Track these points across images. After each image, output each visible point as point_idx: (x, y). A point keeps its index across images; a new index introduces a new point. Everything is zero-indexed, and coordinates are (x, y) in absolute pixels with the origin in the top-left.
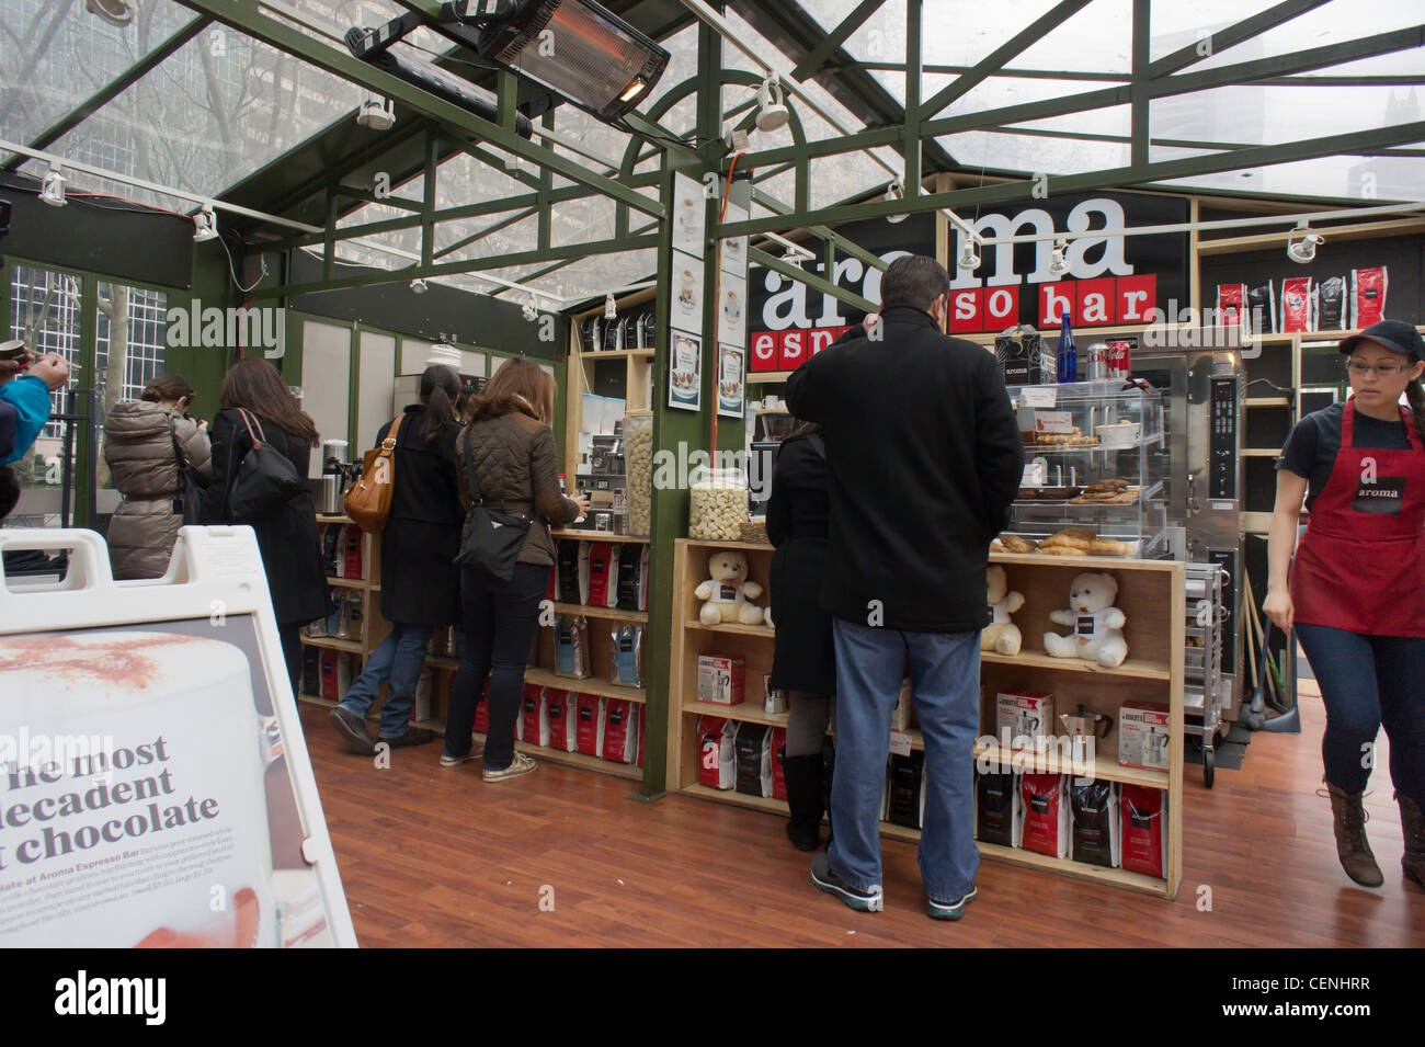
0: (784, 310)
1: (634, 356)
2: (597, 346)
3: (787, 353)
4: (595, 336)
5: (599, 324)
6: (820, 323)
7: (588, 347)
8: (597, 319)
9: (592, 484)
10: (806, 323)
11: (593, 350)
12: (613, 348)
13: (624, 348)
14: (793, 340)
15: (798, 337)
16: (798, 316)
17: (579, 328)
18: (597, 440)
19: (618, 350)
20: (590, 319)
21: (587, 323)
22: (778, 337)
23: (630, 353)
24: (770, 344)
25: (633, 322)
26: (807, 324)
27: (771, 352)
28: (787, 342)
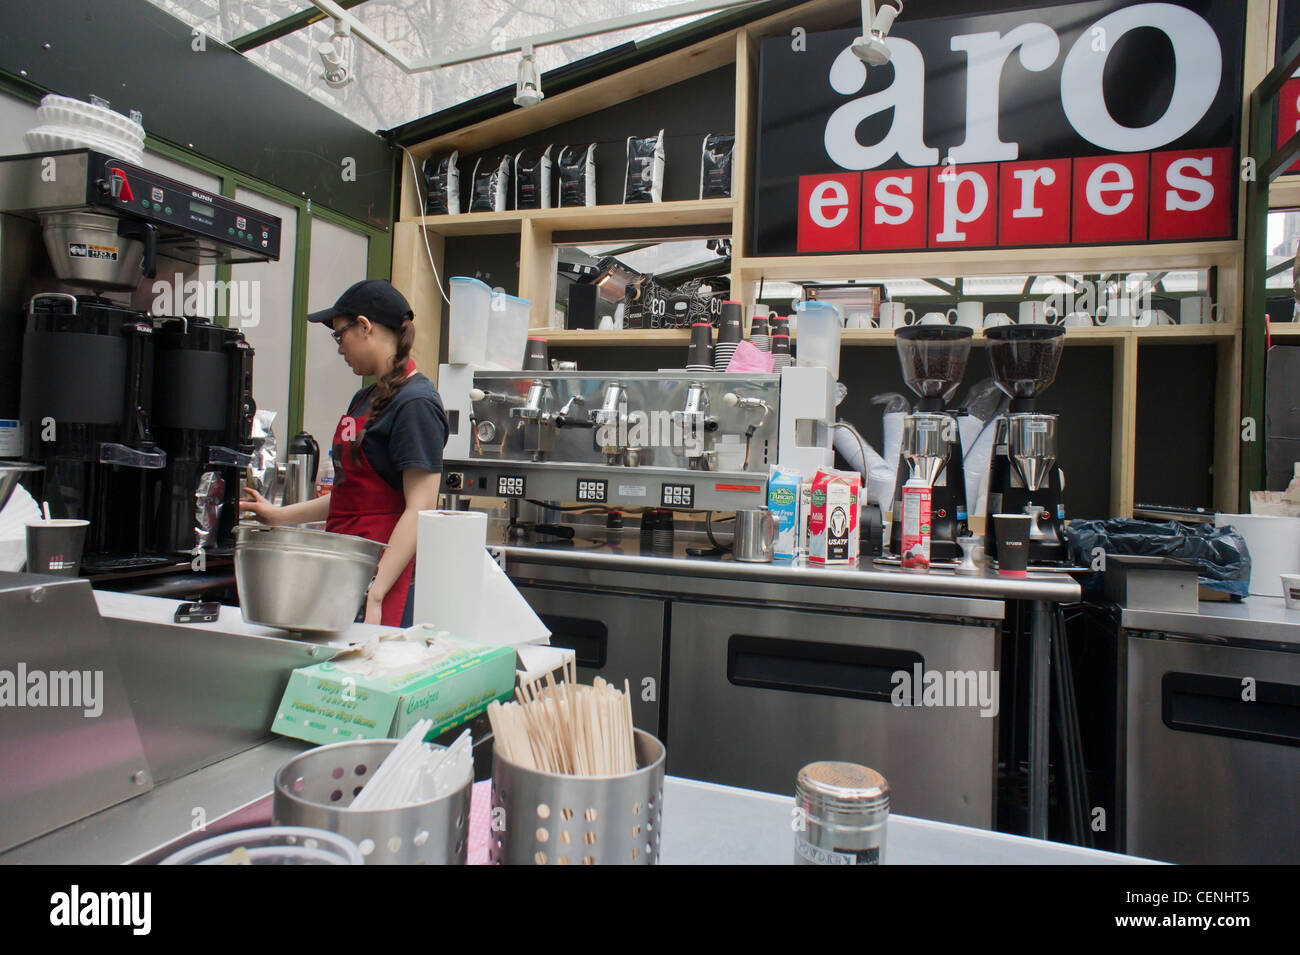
0: (873, 130)
1: (535, 223)
2: (453, 205)
3: (881, 217)
4: (451, 187)
5: (457, 166)
6: (955, 155)
7: (436, 206)
8: (455, 155)
9: (483, 484)
10: (922, 156)
11: (446, 213)
12: (489, 208)
13: (509, 206)
14: (894, 190)
15: (906, 184)
16: (907, 140)
17: (419, 168)
18: (482, 381)
19: (499, 212)
20: (442, 153)
21: (433, 164)
22: (861, 184)
23: (525, 217)
24: (842, 197)
25: (532, 159)
26: (930, 157)
27: (843, 214)
28: (881, 192)
